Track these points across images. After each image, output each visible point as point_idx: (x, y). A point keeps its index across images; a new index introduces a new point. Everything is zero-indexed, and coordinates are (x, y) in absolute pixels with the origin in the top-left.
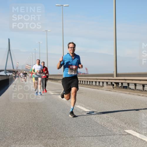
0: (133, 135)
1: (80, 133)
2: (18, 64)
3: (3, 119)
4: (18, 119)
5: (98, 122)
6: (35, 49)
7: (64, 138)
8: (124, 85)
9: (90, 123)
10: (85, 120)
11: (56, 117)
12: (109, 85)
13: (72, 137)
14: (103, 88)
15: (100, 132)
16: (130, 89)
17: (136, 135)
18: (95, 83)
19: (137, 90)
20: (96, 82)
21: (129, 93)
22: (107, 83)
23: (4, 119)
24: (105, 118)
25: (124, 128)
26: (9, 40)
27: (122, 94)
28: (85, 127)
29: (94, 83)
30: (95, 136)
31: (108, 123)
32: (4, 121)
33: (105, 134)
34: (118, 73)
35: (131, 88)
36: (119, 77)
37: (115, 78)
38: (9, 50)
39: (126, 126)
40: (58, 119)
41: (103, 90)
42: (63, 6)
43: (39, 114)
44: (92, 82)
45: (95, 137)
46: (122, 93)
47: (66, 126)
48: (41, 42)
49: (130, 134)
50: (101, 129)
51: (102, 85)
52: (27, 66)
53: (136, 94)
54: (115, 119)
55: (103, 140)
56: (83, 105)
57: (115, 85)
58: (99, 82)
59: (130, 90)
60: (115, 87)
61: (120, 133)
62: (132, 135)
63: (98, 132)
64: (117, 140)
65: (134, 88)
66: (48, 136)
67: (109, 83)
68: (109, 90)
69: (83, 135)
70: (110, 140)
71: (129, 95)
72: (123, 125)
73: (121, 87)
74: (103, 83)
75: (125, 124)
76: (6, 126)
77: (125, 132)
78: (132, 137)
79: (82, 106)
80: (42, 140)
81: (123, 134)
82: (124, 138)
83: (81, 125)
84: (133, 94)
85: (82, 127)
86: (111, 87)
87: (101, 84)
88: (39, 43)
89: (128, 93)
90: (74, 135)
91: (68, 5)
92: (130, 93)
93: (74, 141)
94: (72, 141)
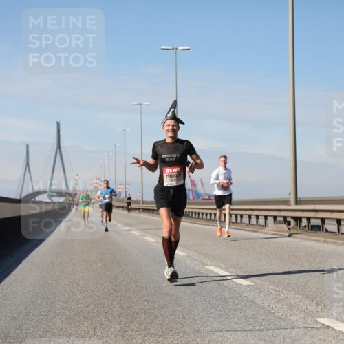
0: (336, 328)
1: (216, 323)
2: (76, 177)
3: (45, 293)
4: (78, 293)
5: (257, 300)
6: (115, 145)
7: (181, 335)
8: (312, 224)
9: (237, 302)
10: (227, 296)
11: (161, 289)
12: (280, 222)
13: (198, 331)
14: (267, 229)
15: (261, 323)
16: (327, 231)
17: (341, 330)
18: (248, 219)
19: (342, 233)
20: (250, 217)
21: (325, 241)
22: (275, 218)
23: (48, 294)
24: (271, 293)
25: (314, 314)
26: (58, 124)
27: (308, 243)
28: (226, 311)
29: (246, 220)
30: (250, 330)
31: (278, 302)
32: (48, 298)
33: (272, 326)
34: (298, 196)
35: (330, 230)
36: (300, 204)
37: (293, 207)
38: (59, 147)
39: (319, 310)
40: (167, 294)
41: (266, 233)
42: (177, 49)
43: (125, 283)
44: (242, 216)
45: (249, 332)
46: (308, 239)
47: (184, 309)
48: (129, 129)
49: (329, 327)
50: (263, 317)
51: (264, 224)
52: (96, 183)
53: (341, 242)
54: (295, 294)
55: (267, 339)
56: (222, 265)
57: (293, 222)
58: (257, 217)
59: (327, 234)
60: (293, 228)
61: (306, 325)
62: (333, 329)
63: (255, 322)
64: (299, 339)
65: (336, 231)
66: (145, 329)
67: (278, 219)
68: (279, 233)
69: (223, 327)
70: (284, 338)
71: (326, 245)
72: (312, 307)
73: (305, 226)
74: (266, 217)
75: (318, 305)
76: (51, 308)
77: (317, 322)
78: (333, 332)
79: (220, 267)
80: (131, 338)
81: (312, 326)
82: (315, 334)
83: (218, 306)
84: (335, 243)
85: (220, 311)
86: (285, 227)
87: (262, 221)
88: (125, 130)
89: (323, 239)
90: (202, 328)
91: (188, 48)
92: (327, 240)
93: (204, 341)
94: (198, 340)
